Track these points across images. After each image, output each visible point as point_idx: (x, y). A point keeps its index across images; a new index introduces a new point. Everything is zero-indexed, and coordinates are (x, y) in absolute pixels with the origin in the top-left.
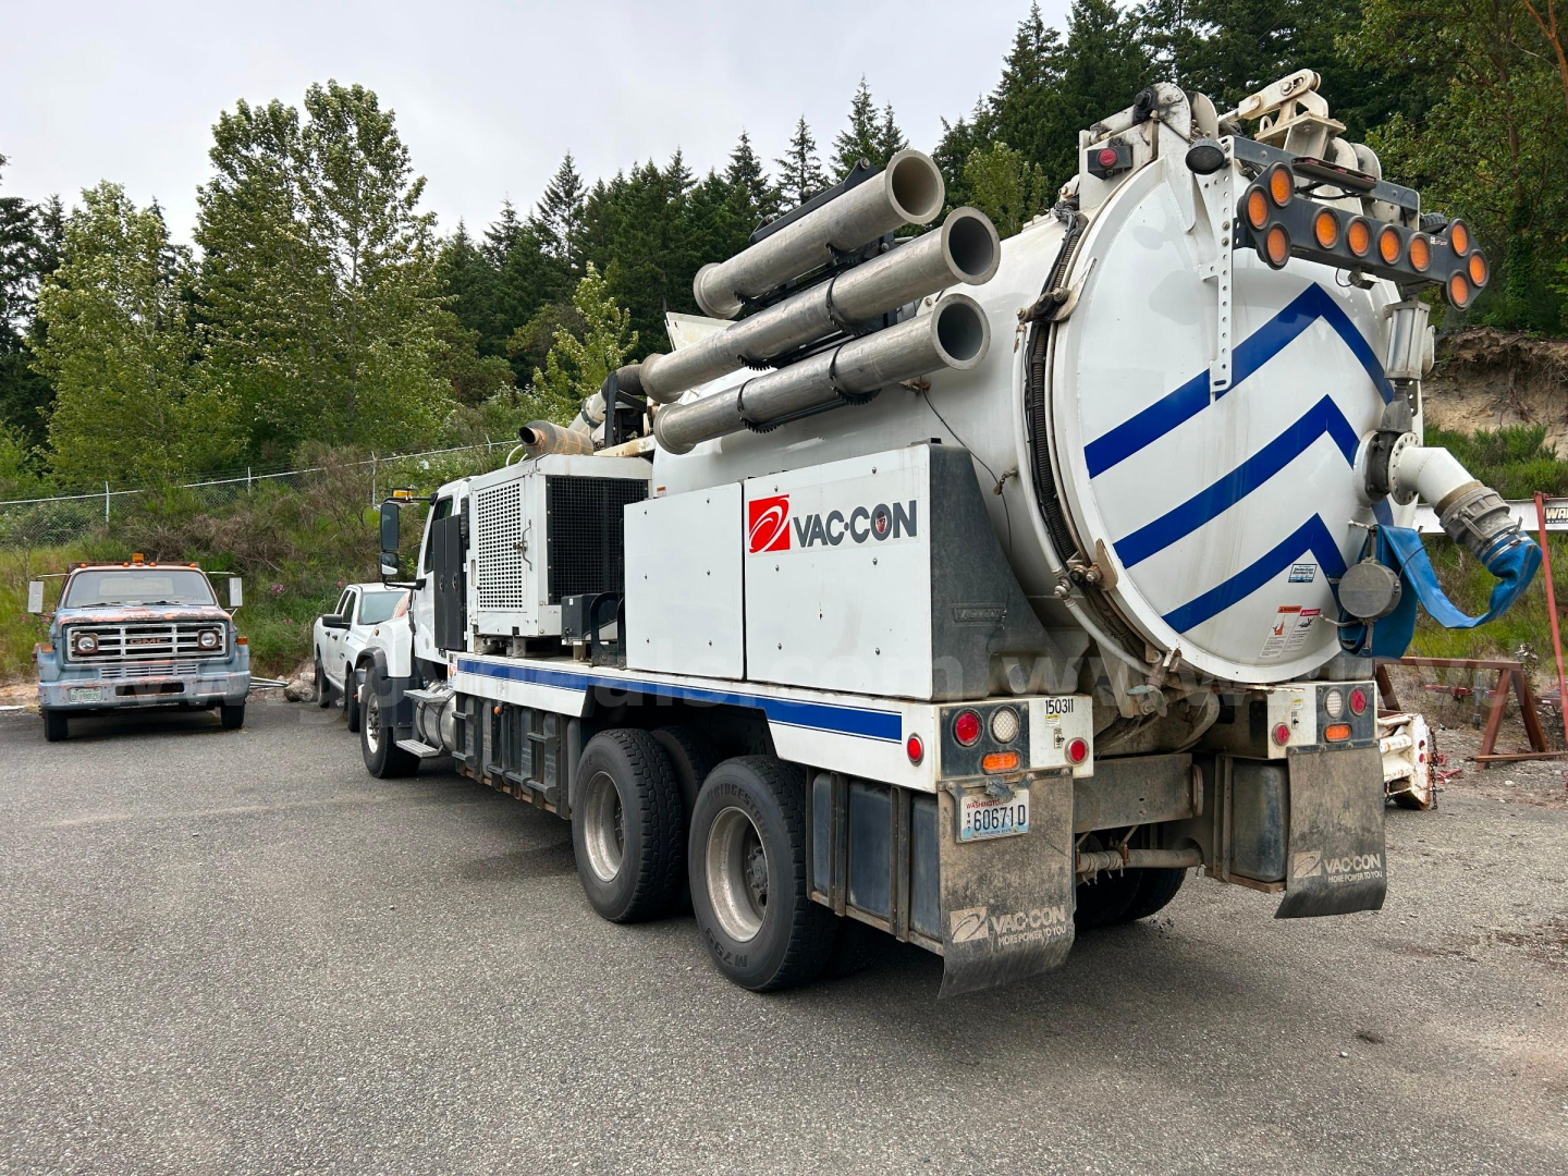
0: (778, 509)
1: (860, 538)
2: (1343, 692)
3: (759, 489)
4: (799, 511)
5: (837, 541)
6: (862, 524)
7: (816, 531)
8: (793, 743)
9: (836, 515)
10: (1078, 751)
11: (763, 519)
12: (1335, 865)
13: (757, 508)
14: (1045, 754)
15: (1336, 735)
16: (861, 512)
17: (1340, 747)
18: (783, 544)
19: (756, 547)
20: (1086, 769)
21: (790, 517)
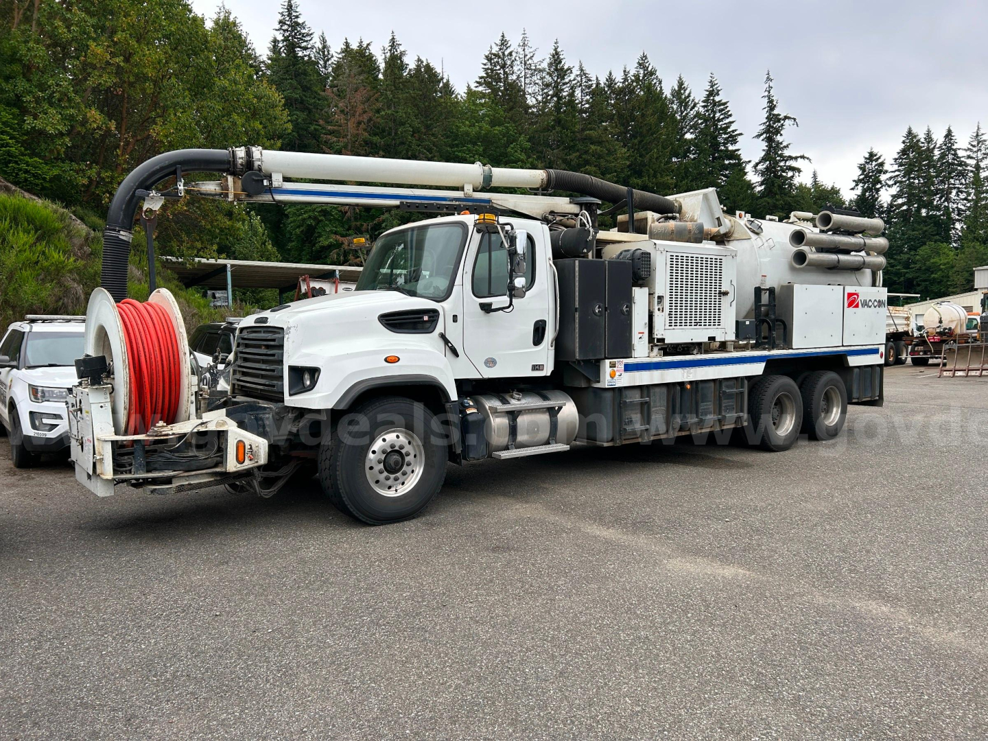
0: (856, 296)
1: (875, 307)
3: (849, 289)
4: (861, 298)
5: (870, 307)
6: (876, 304)
7: (865, 304)
8: (853, 361)
9: (870, 300)
11: (851, 299)
13: (850, 295)
16: (875, 300)
18: (857, 306)
19: (849, 306)
21: (859, 299)
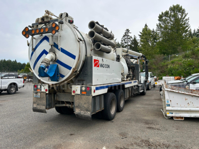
2: (86, 87)
10: (46, 90)
12: (82, 112)
14: (43, 90)
15: (83, 93)
17: (84, 95)
20: (47, 92)
